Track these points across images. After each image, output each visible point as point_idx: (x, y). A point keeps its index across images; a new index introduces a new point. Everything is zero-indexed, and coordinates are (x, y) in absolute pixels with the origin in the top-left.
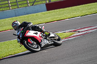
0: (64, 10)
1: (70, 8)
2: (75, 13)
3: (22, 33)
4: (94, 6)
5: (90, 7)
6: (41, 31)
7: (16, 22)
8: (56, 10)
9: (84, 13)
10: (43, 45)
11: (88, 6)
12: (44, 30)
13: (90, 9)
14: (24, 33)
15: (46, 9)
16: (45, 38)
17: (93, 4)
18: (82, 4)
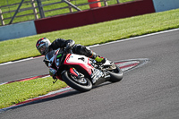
0: (69, 33)
1: (80, 28)
2: (88, 39)
3: (60, 58)
4: (124, 25)
5: (116, 26)
6: (89, 55)
7: (44, 40)
8: (53, 33)
9: (106, 37)
10: (95, 79)
11: (113, 24)
12: (94, 54)
13: (117, 30)
14: (63, 58)
15: (35, 31)
16: (97, 68)
17: (122, 20)
18: (102, 21)
